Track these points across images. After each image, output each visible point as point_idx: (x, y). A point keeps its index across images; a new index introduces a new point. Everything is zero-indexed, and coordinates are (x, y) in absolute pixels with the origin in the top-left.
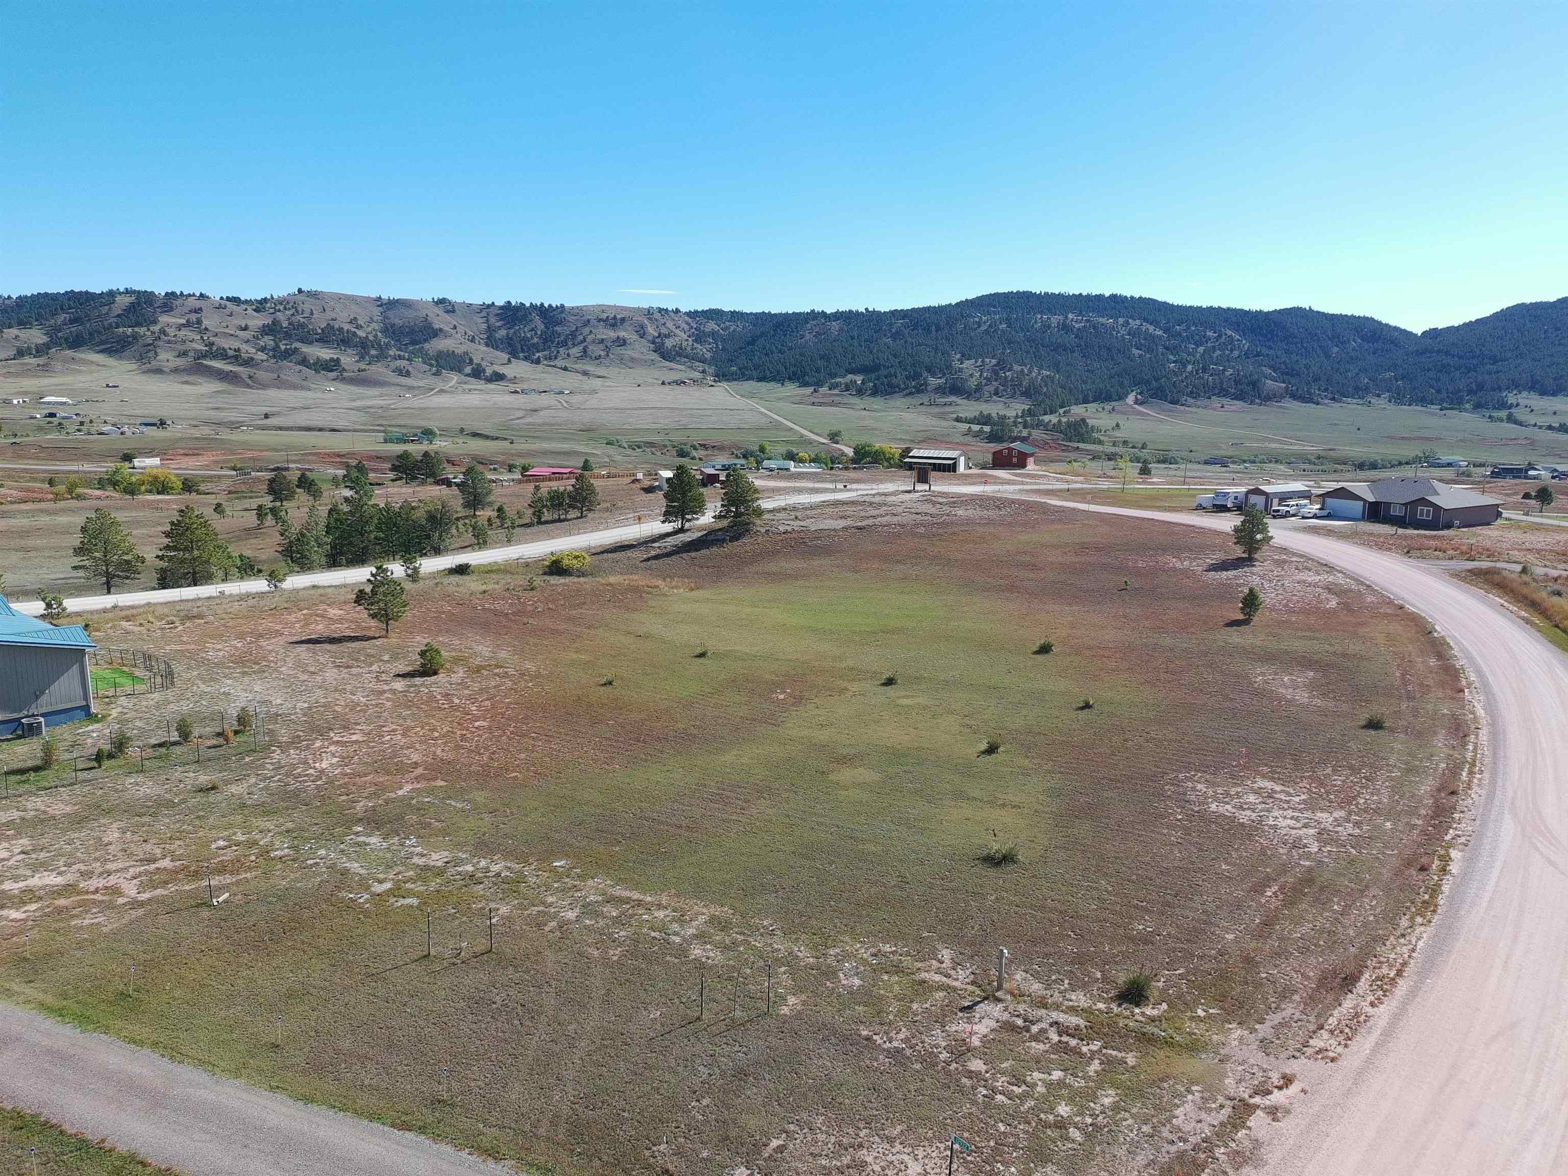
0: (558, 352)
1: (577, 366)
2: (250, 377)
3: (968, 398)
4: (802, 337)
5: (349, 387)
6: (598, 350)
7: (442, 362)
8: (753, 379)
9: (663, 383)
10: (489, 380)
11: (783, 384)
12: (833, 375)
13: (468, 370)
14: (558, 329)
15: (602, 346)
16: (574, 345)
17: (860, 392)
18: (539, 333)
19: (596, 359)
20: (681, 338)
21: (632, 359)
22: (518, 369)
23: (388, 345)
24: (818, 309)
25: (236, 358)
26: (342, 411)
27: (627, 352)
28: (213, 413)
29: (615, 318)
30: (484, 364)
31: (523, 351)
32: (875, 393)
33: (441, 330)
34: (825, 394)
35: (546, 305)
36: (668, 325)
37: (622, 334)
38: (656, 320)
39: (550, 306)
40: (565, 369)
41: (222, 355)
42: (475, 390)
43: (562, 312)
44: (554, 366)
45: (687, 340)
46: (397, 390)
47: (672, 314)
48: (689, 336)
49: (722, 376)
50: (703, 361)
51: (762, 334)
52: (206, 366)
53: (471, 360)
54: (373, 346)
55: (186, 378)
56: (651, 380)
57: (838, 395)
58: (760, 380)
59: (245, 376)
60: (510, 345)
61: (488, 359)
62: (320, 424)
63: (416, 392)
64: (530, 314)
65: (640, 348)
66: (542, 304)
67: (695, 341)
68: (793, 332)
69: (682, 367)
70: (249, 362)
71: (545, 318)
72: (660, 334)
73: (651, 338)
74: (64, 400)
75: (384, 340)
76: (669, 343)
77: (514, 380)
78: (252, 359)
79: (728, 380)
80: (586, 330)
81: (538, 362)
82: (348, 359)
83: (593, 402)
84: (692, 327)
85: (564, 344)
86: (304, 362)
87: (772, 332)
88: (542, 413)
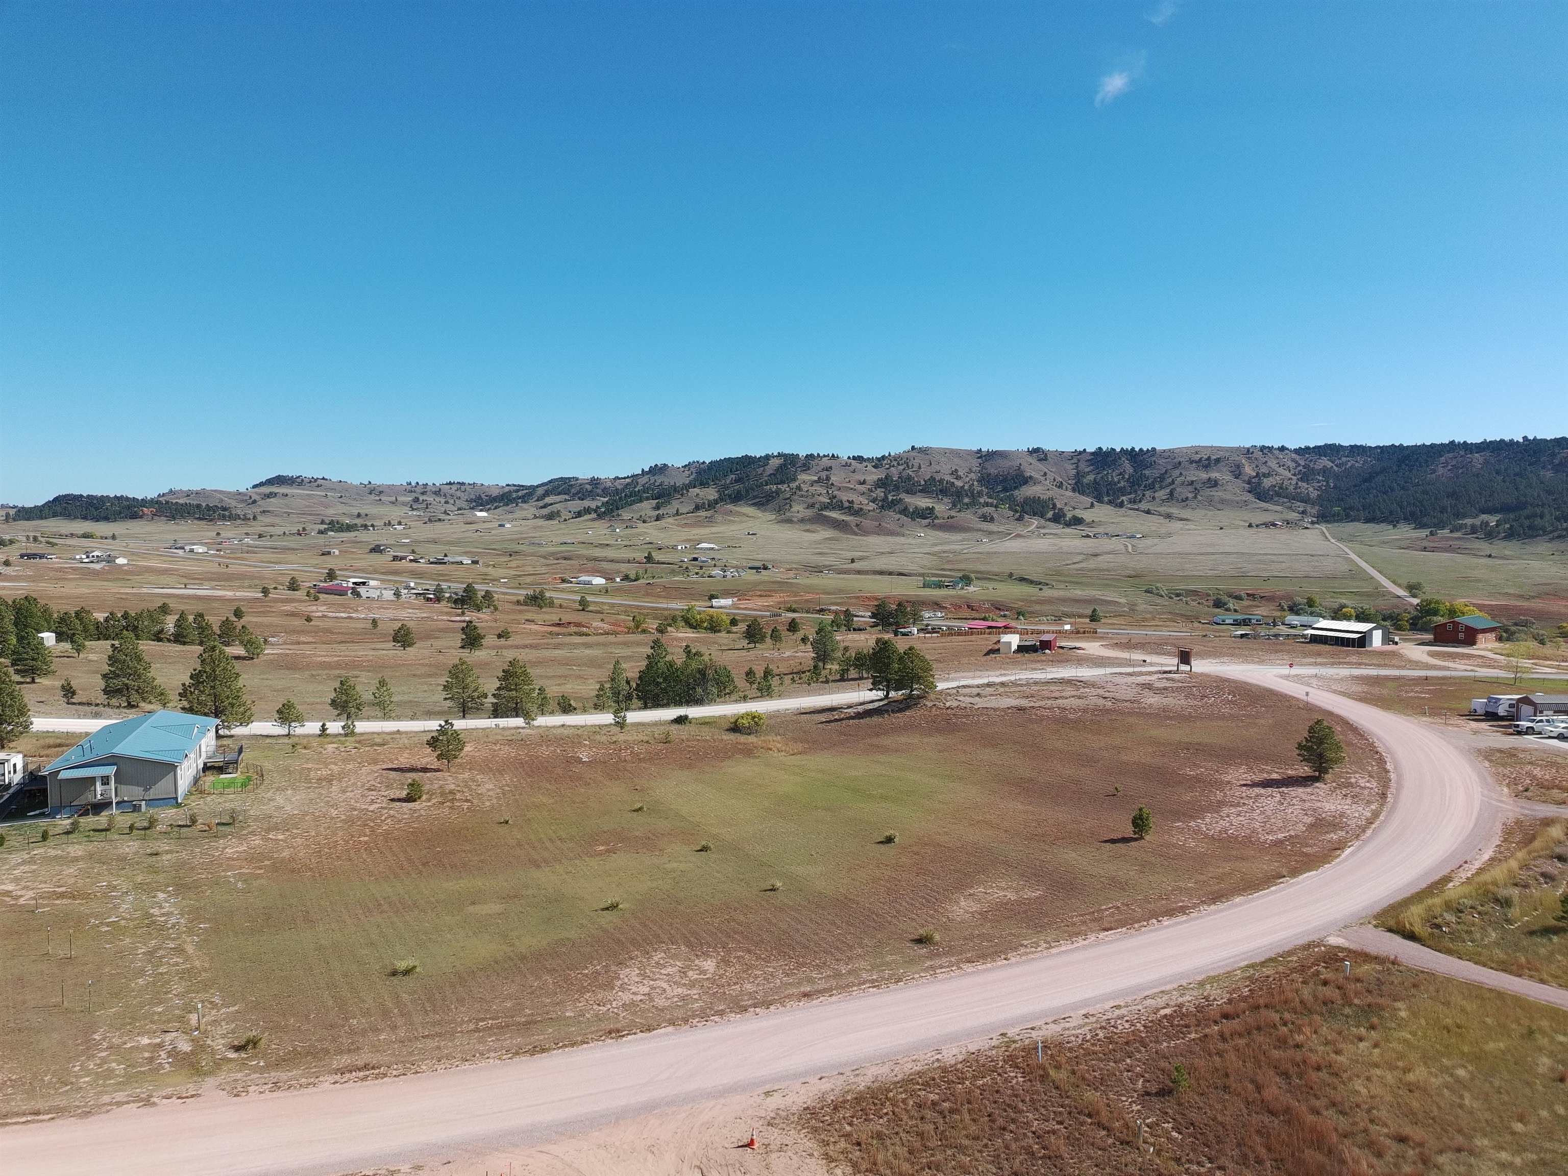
0: (1144, 495)
1: (1161, 509)
2: (857, 525)
4: (1434, 471)
5: (937, 533)
6: (1187, 492)
7: (1027, 508)
8: (1359, 520)
9: (1250, 526)
10: (1068, 524)
11: (1395, 526)
12: (1458, 515)
13: (1050, 515)
14: (1147, 472)
15: (1190, 488)
16: (1161, 488)
17: (1490, 535)
18: (1127, 476)
19: (1183, 501)
20: (1284, 475)
21: (1223, 501)
22: (1102, 513)
23: (980, 494)
24: (1459, 439)
25: (850, 509)
26: (920, 555)
27: (1217, 493)
28: (815, 557)
29: (1209, 459)
30: (1066, 509)
31: (1108, 494)
32: (1510, 535)
33: (1031, 477)
34: (1444, 537)
35: (1137, 449)
36: (1269, 464)
37: (1214, 475)
38: (1256, 459)
39: (1141, 450)
40: (1148, 512)
41: (839, 506)
42: (1051, 534)
43: (1153, 456)
44: (1137, 510)
45: (1291, 479)
46: (978, 535)
47: (1277, 452)
48: (1294, 475)
49: (1324, 517)
50: (1306, 500)
51: (1384, 470)
52: (826, 516)
53: (1054, 505)
54: (967, 495)
55: (808, 527)
56: (1237, 522)
57: (1459, 538)
58: (1367, 521)
59: (853, 525)
60: (1096, 489)
61: (1072, 504)
62: (891, 568)
63: (995, 536)
64: (1120, 458)
65: (1234, 489)
66: (1133, 449)
67: (1301, 480)
68: (1421, 466)
69: (1279, 508)
70: (858, 512)
71: (1135, 462)
72: (1258, 474)
73: (1247, 479)
74: (712, 546)
75: (977, 487)
76: (1267, 483)
77: (1091, 524)
78: (861, 509)
79: (1328, 522)
80: (1177, 472)
81: (1121, 505)
82: (941, 508)
83: (1162, 546)
84: (1299, 465)
85: (1151, 487)
86: (904, 511)
87: (1395, 468)
88: (1100, 558)
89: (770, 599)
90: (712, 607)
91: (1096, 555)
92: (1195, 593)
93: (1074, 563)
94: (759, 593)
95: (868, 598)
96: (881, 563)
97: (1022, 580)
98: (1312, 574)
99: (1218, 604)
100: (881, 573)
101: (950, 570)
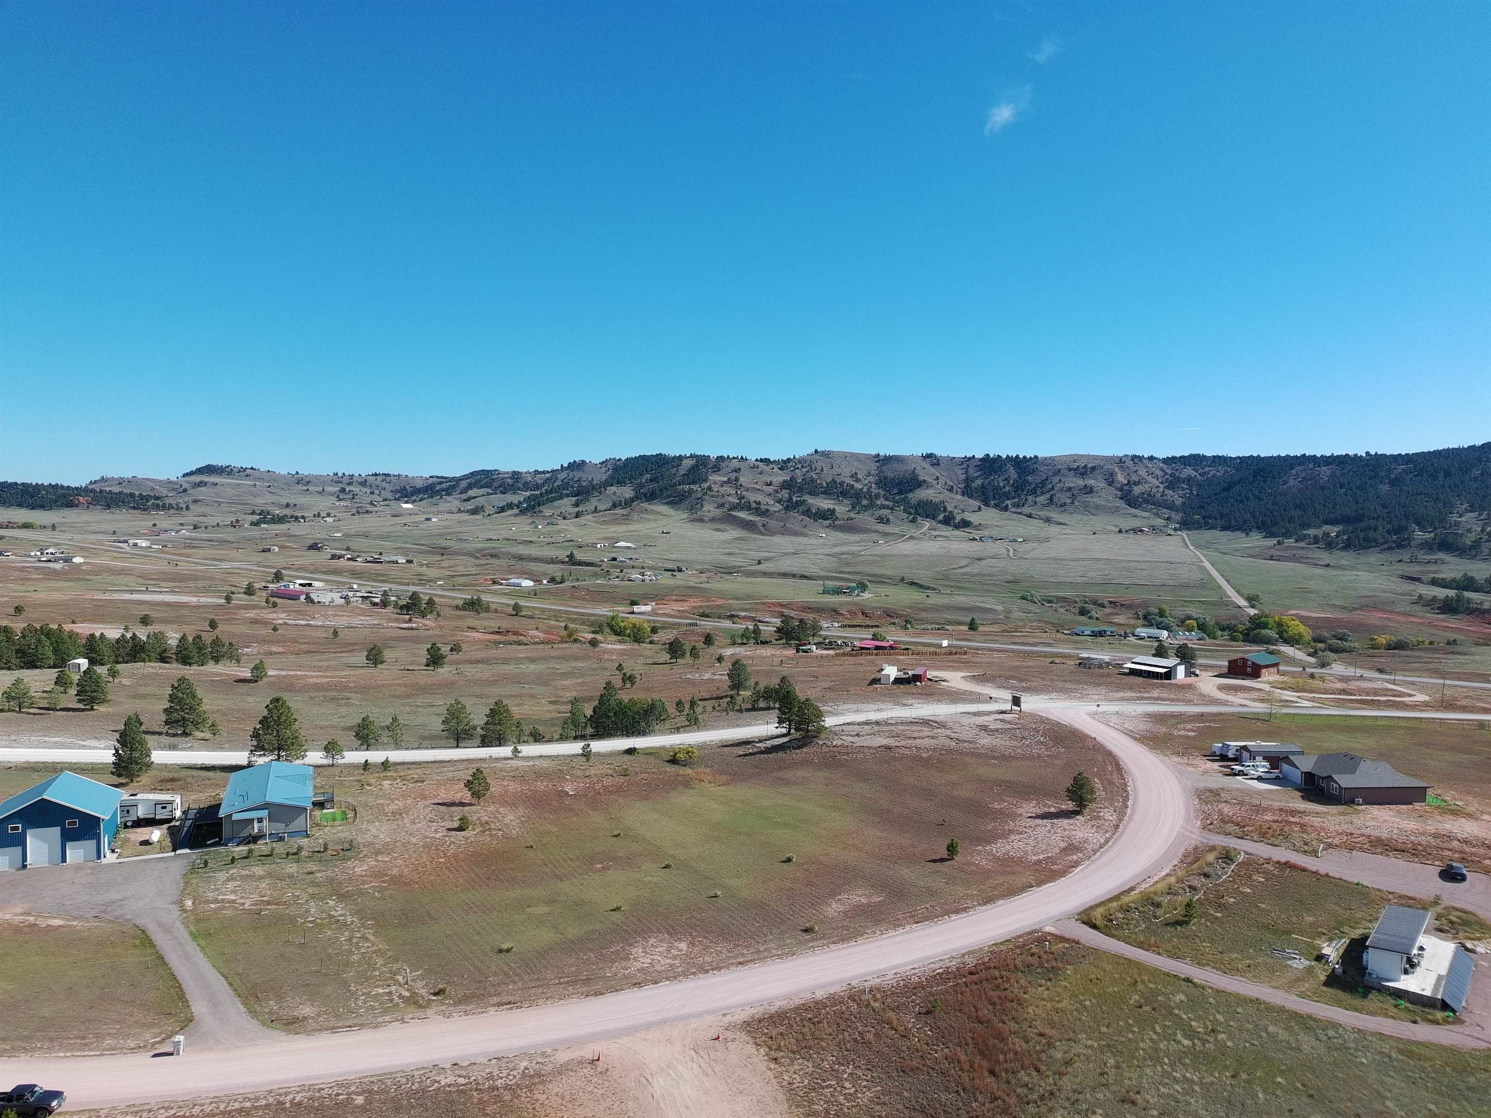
0: (1026, 500)
1: (1041, 513)
2: (764, 526)
3: (1460, 556)
4: (1285, 482)
5: (838, 533)
6: (1065, 498)
7: (920, 510)
8: (1216, 528)
9: (1120, 531)
10: (957, 527)
11: (1247, 534)
12: (1304, 526)
13: (941, 517)
14: (1030, 478)
15: (1068, 494)
16: (1042, 493)
17: (1330, 545)
18: (1011, 482)
19: (1061, 506)
20: (1153, 484)
21: (1097, 507)
22: (988, 516)
23: (877, 496)
24: (1309, 453)
25: (758, 510)
26: (821, 557)
27: (1093, 500)
28: (724, 558)
29: (1085, 467)
30: (956, 511)
31: (994, 498)
32: (1348, 546)
33: (924, 481)
34: (1289, 547)
35: (1021, 457)
36: (1140, 472)
37: (1091, 482)
38: (1128, 468)
39: (1024, 457)
40: (1030, 516)
41: (747, 507)
42: (941, 536)
43: (1036, 463)
44: (1020, 513)
45: (1158, 487)
46: (874, 536)
47: (1146, 462)
48: (1162, 483)
49: (1186, 525)
50: (1171, 507)
51: (1240, 481)
52: (735, 517)
53: (945, 509)
54: (865, 497)
55: (719, 526)
56: (1109, 527)
57: (1303, 548)
58: (1224, 528)
59: (760, 525)
60: (983, 493)
61: (962, 506)
62: (796, 570)
63: (890, 538)
64: (1005, 465)
65: (1106, 496)
66: (1017, 456)
67: (1168, 487)
68: (1274, 478)
69: (1146, 514)
70: (765, 513)
71: (1019, 469)
72: (1129, 481)
73: (1119, 486)
74: (629, 545)
75: (875, 491)
76: (1137, 490)
77: (978, 527)
78: (768, 510)
79: (1189, 529)
80: (1056, 479)
81: (1006, 509)
82: (842, 509)
83: (1039, 551)
84: (1166, 474)
85: (1034, 492)
86: (807, 513)
87: (1251, 479)
88: (984, 562)
89: (685, 604)
90: (633, 613)
91: (980, 559)
92: (1064, 599)
93: (960, 568)
94: (674, 598)
95: (774, 604)
96: (785, 565)
97: (913, 584)
98: (1169, 582)
99: (1083, 612)
100: (785, 575)
101: (849, 573)
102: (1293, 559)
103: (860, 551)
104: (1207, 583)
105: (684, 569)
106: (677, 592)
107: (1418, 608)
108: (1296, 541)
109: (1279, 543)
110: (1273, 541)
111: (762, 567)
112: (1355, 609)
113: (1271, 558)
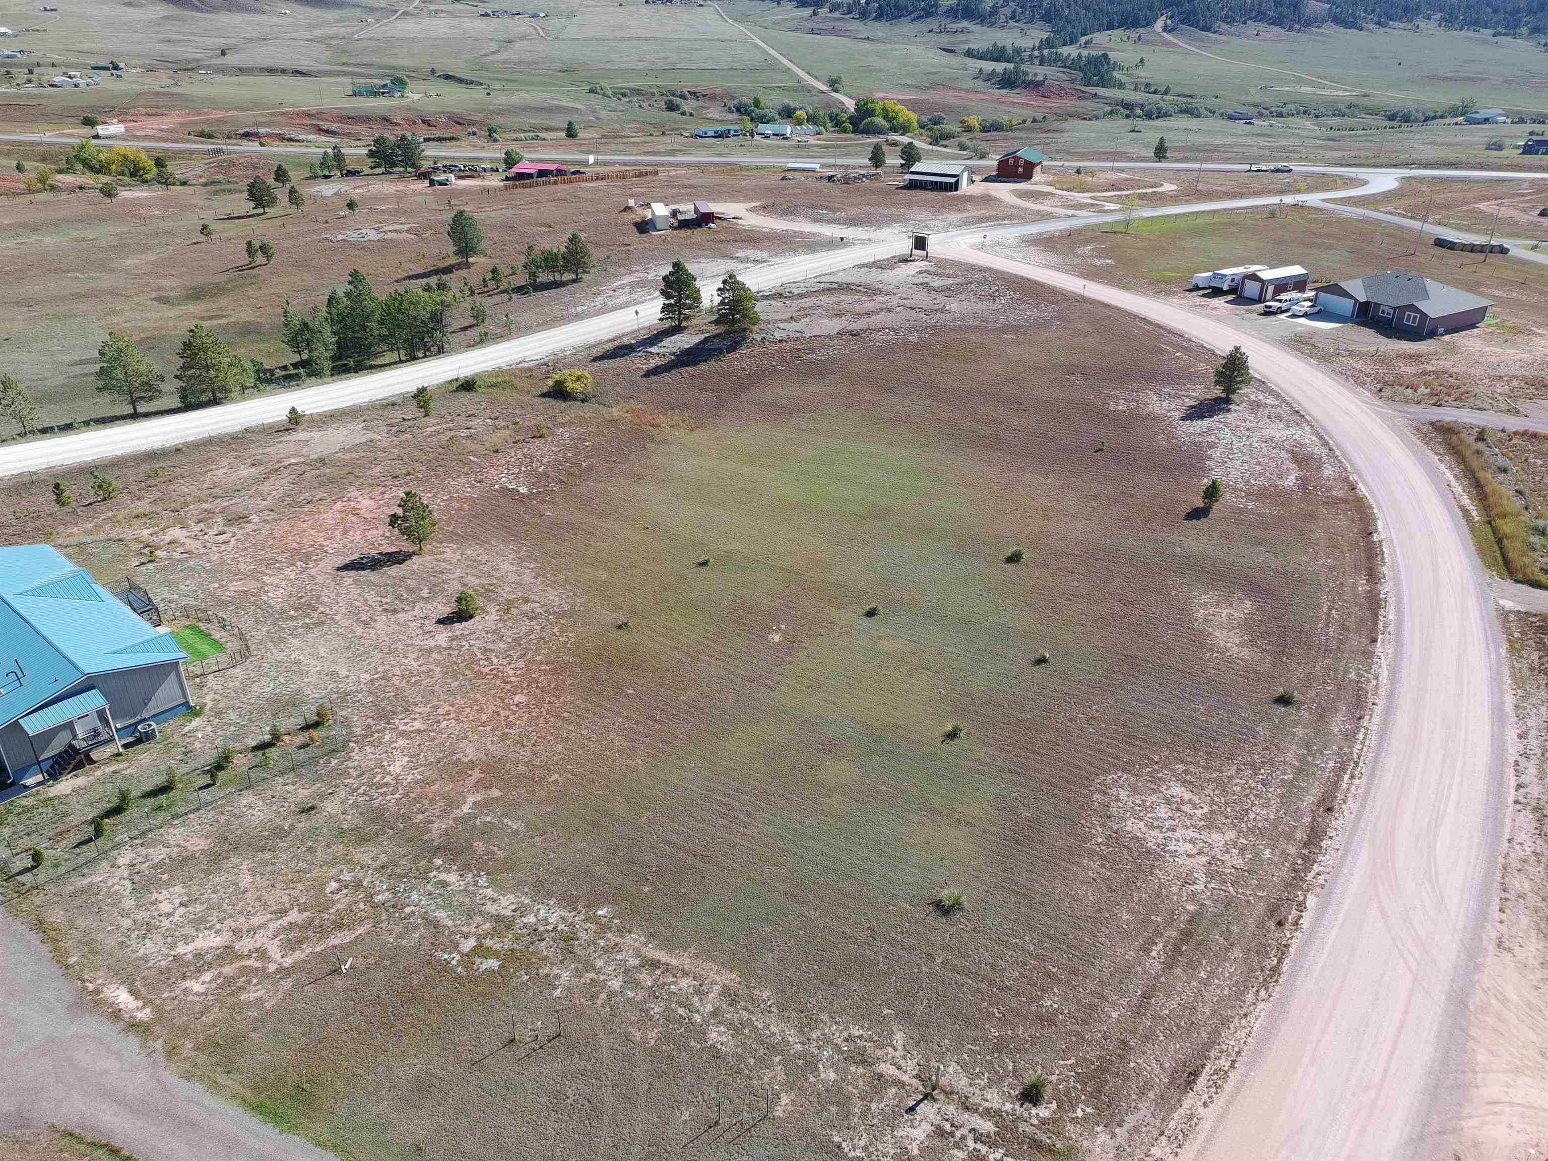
3: (981, 23)
5: (305, 9)
9: (647, 2)
17: (863, 15)
26: (302, 43)
32: (880, 15)
34: (826, 17)
42: (442, 11)
46: (358, 12)
57: (839, 19)
62: (281, 63)
63: (379, 15)
83: (573, 29)
88: (517, 45)
90: (102, 137)
91: (510, 42)
92: (638, 92)
93: (493, 53)
94: (144, 111)
95: (298, 115)
96: (263, 56)
97: (448, 77)
98: (736, 65)
99: (672, 107)
100: (271, 71)
101: (355, 65)
102: (834, 32)
103: (353, 33)
104: (771, 66)
105: (122, 65)
106: (141, 102)
107: (979, 83)
108: (831, 11)
109: (815, 14)
110: (809, 11)
111: (232, 59)
112: (927, 88)
113: (812, 32)
